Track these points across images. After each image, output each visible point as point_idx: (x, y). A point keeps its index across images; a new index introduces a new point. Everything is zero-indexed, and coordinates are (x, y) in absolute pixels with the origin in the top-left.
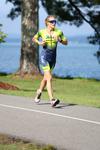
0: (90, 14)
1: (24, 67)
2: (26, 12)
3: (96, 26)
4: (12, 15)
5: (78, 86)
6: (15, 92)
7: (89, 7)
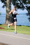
1: (7, 22)
2: (7, 6)
3: (28, 10)
4: (3, 7)
6: (4, 30)
7: (26, 4)
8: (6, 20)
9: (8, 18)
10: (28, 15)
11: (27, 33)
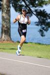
0: (36, 11)
1: (3, 37)
2: (4, 10)
3: (39, 17)
5: (30, 46)
8: (2, 33)
9: (6, 29)
10: (38, 25)
11: (37, 54)
